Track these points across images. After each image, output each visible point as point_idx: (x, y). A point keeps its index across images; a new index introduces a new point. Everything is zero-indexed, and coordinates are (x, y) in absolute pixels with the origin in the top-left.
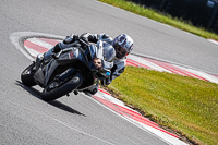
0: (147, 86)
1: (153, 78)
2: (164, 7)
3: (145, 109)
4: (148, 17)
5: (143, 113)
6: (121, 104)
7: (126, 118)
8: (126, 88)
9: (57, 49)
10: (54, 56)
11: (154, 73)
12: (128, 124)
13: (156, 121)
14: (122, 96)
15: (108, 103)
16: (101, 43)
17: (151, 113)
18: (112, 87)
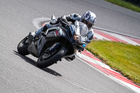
0: (125, 55)
1: (130, 50)
3: (124, 71)
4: (127, 8)
5: (122, 74)
6: (108, 67)
7: (111, 77)
8: (111, 57)
9: (45, 28)
10: (43, 34)
11: (131, 46)
12: (112, 81)
13: (131, 79)
14: (109, 62)
15: (99, 67)
16: (77, 23)
17: (128, 74)
18: (101, 55)
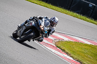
2: (91, 16)
5: (81, 63)
15: (65, 58)
18: (67, 51)
